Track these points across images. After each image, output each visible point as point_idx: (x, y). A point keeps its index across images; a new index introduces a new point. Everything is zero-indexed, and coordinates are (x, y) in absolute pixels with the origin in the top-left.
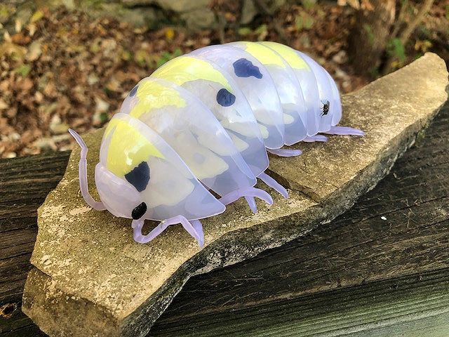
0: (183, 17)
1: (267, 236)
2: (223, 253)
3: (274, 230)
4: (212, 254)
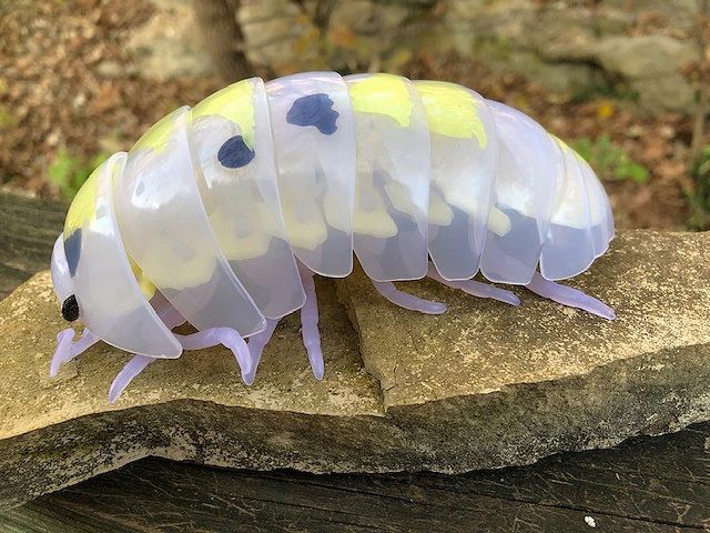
0: (637, 86)
1: (283, 441)
2: (194, 437)
3: (293, 434)
4: (174, 430)
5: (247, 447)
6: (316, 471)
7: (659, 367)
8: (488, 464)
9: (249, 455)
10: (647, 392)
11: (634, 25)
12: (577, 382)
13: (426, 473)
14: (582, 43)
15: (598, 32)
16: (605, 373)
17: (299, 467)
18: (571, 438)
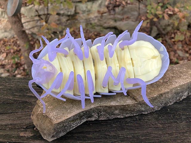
1: (117, 112)
2: (98, 114)
3: (119, 110)
4: (94, 113)
5: (109, 114)
6: (122, 117)
7: (179, 88)
8: (153, 111)
9: (109, 116)
10: (177, 93)
11: (123, 19)
12: (168, 92)
13: (142, 114)
14: (112, 23)
15: (116, 21)
16: (171, 90)
17: (119, 117)
18: (166, 104)
